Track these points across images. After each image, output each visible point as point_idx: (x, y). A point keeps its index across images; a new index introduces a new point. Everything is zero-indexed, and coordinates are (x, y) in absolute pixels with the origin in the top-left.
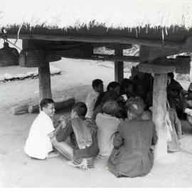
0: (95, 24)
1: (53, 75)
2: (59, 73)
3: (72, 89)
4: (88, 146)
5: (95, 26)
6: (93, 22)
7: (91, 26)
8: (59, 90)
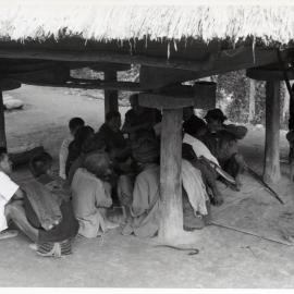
0: (68, 33)
1: (11, 110)
2: (20, 108)
3: (40, 132)
4: (57, 223)
5: (67, 37)
6: (64, 30)
7: (60, 36)
8: (19, 133)
